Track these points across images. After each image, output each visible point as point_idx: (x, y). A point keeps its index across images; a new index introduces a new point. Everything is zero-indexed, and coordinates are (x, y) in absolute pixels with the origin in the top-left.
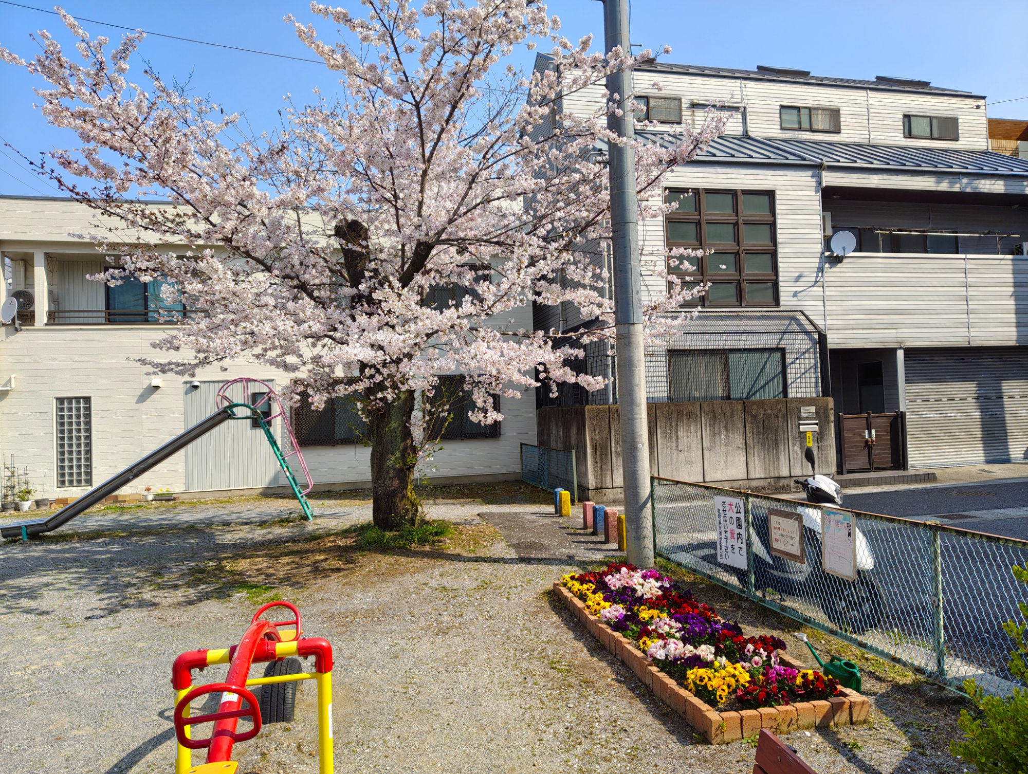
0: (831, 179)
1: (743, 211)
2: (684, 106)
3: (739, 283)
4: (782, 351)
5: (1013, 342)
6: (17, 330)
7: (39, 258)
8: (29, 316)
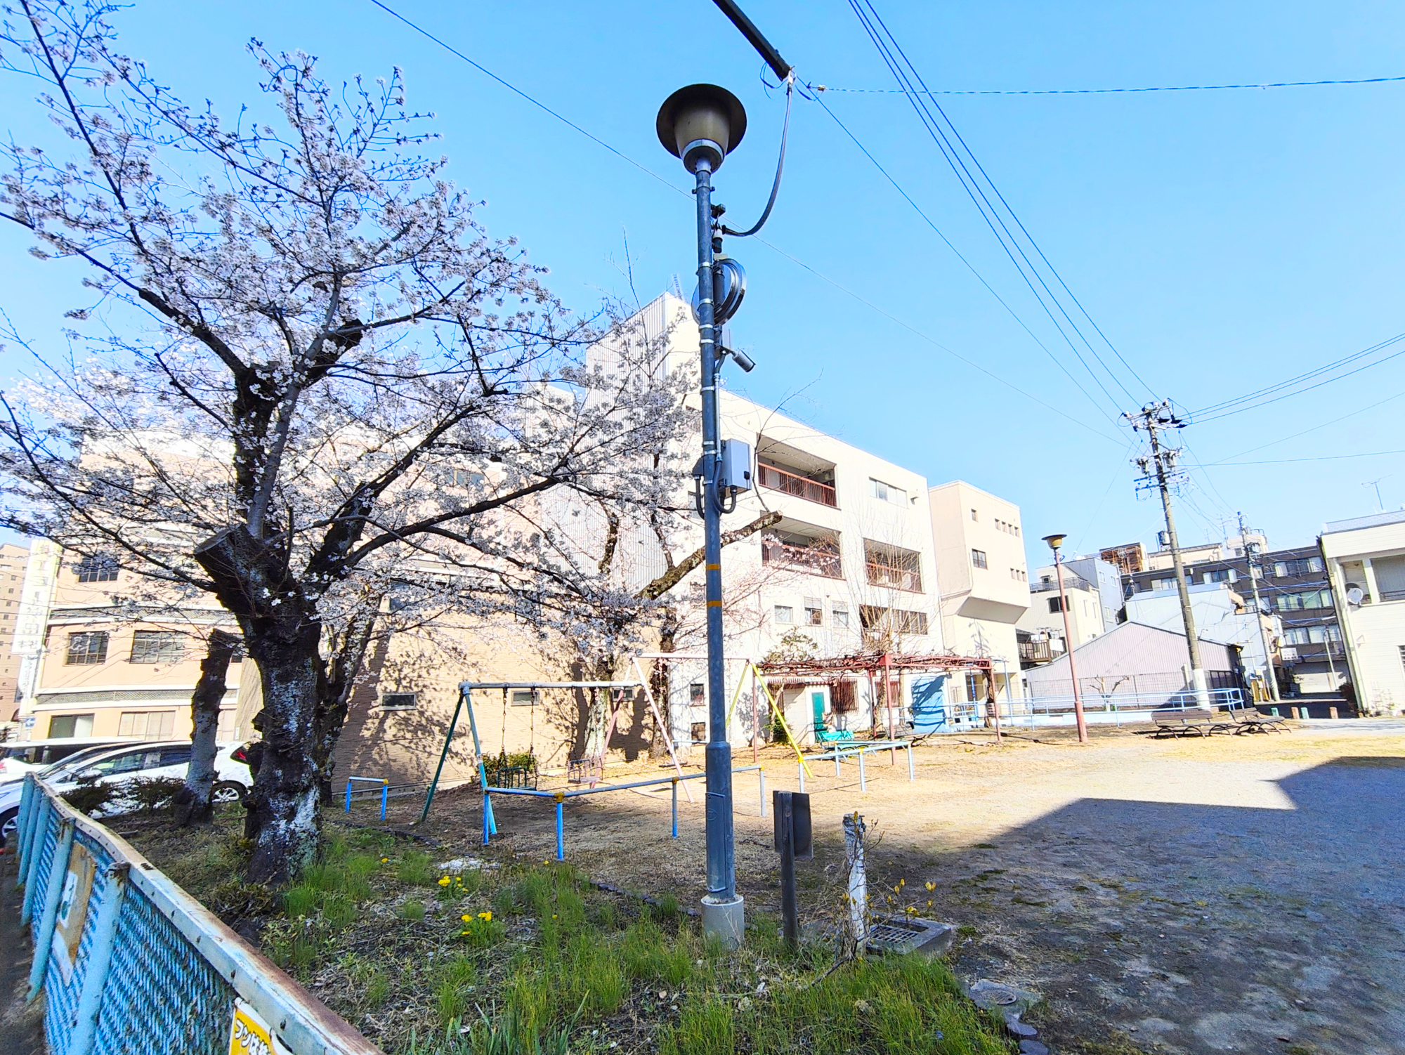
6: (1359, 607)
7: (1366, 562)
8: (1367, 597)
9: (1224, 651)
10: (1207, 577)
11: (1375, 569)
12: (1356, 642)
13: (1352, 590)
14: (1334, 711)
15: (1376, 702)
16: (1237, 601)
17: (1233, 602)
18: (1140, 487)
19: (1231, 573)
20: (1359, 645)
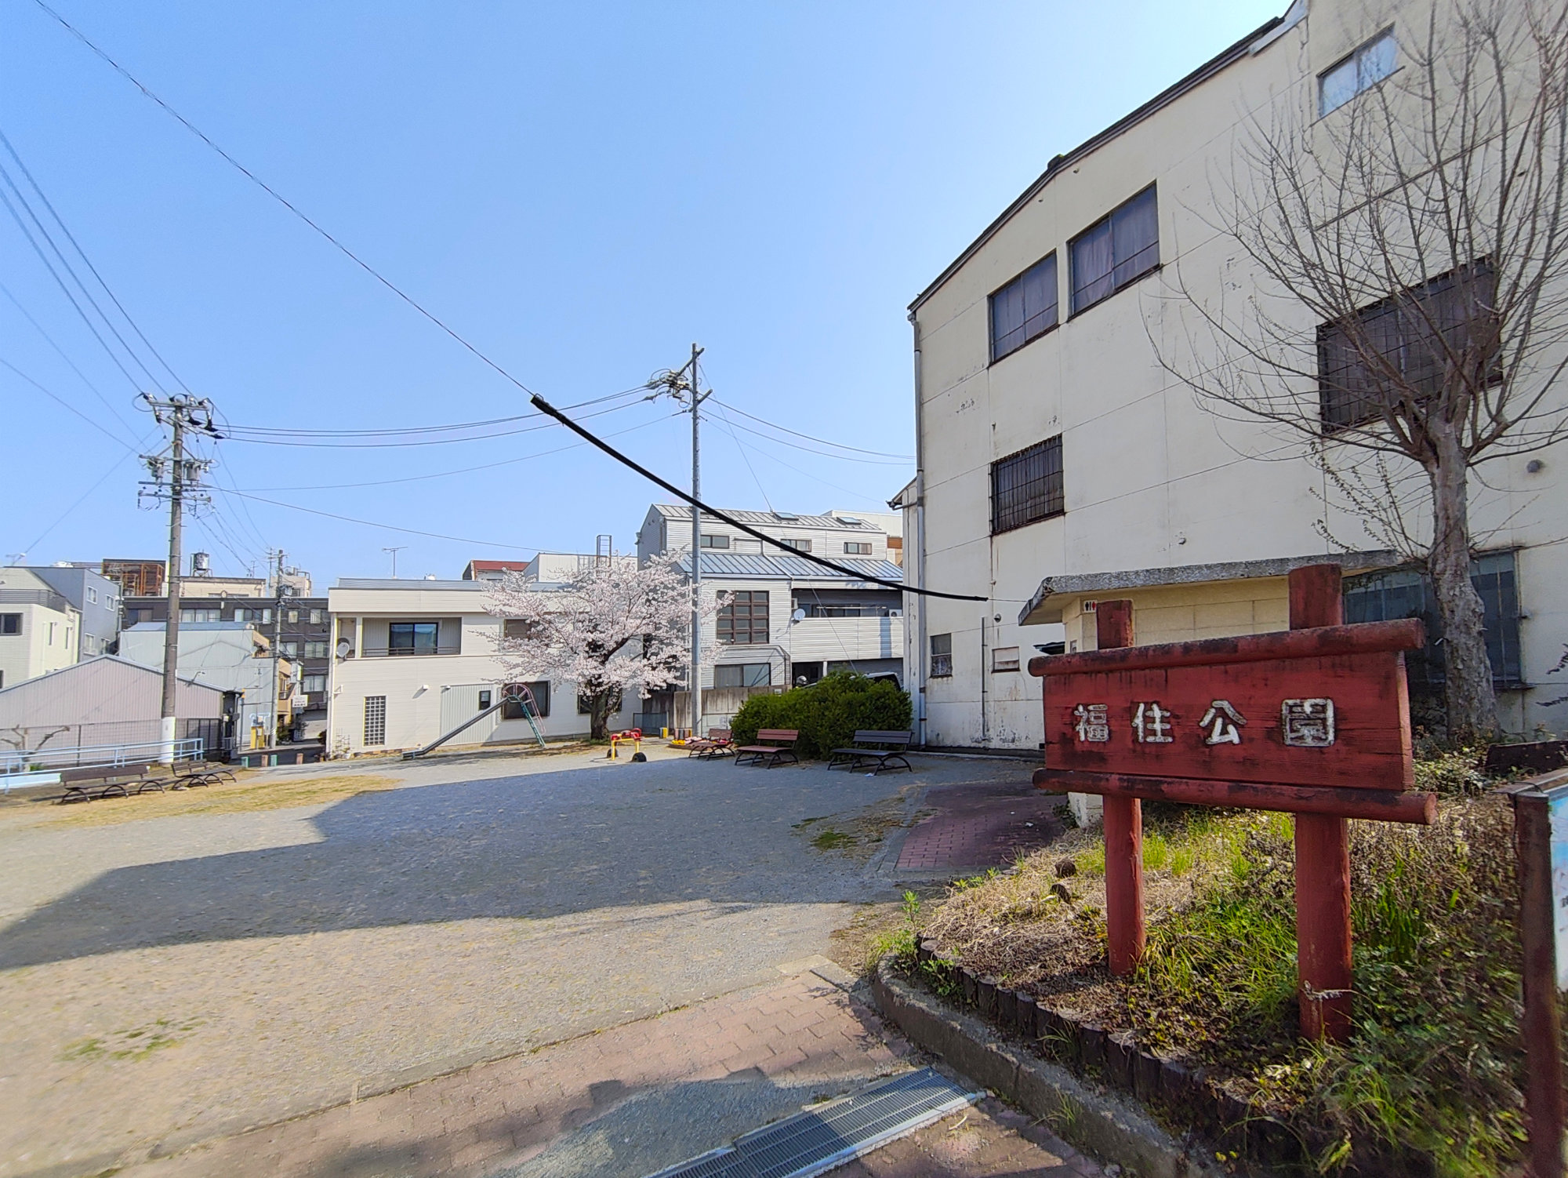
0: (795, 585)
1: (754, 601)
2: (731, 540)
3: (750, 633)
4: (770, 664)
5: (879, 657)
6: (345, 660)
7: (359, 621)
8: (352, 652)
9: (219, 696)
10: (239, 615)
11: (363, 625)
12: (334, 692)
13: (343, 644)
14: (300, 758)
15: (337, 747)
16: (261, 643)
17: (256, 644)
18: (145, 492)
19: (267, 614)
20: (336, 695)
